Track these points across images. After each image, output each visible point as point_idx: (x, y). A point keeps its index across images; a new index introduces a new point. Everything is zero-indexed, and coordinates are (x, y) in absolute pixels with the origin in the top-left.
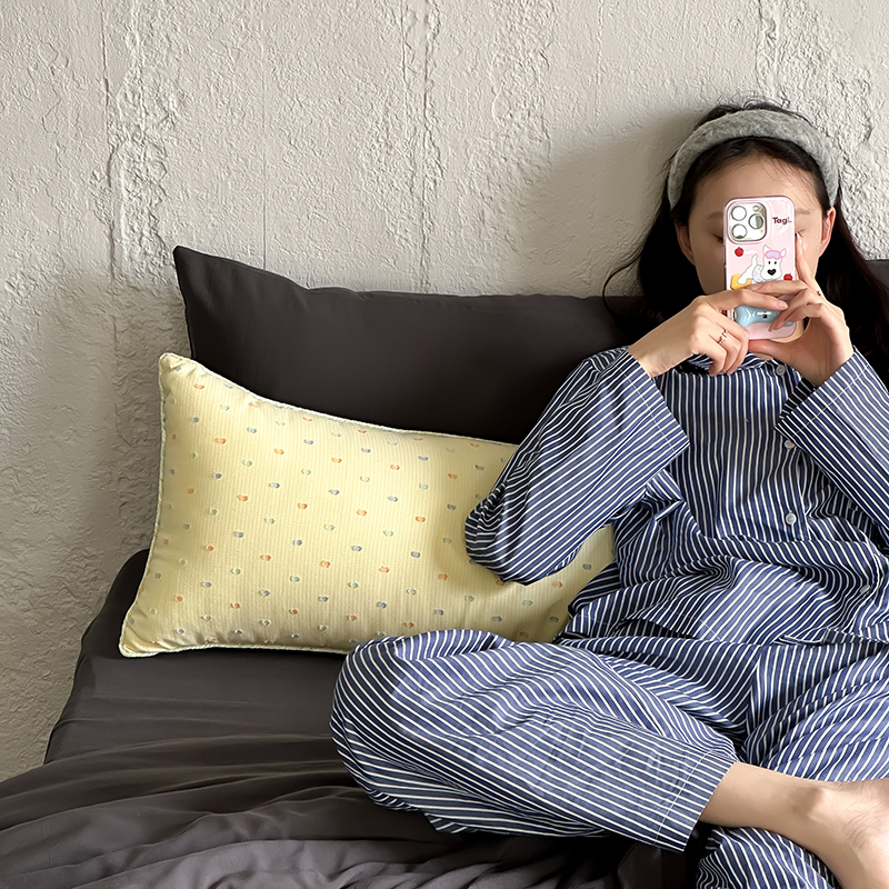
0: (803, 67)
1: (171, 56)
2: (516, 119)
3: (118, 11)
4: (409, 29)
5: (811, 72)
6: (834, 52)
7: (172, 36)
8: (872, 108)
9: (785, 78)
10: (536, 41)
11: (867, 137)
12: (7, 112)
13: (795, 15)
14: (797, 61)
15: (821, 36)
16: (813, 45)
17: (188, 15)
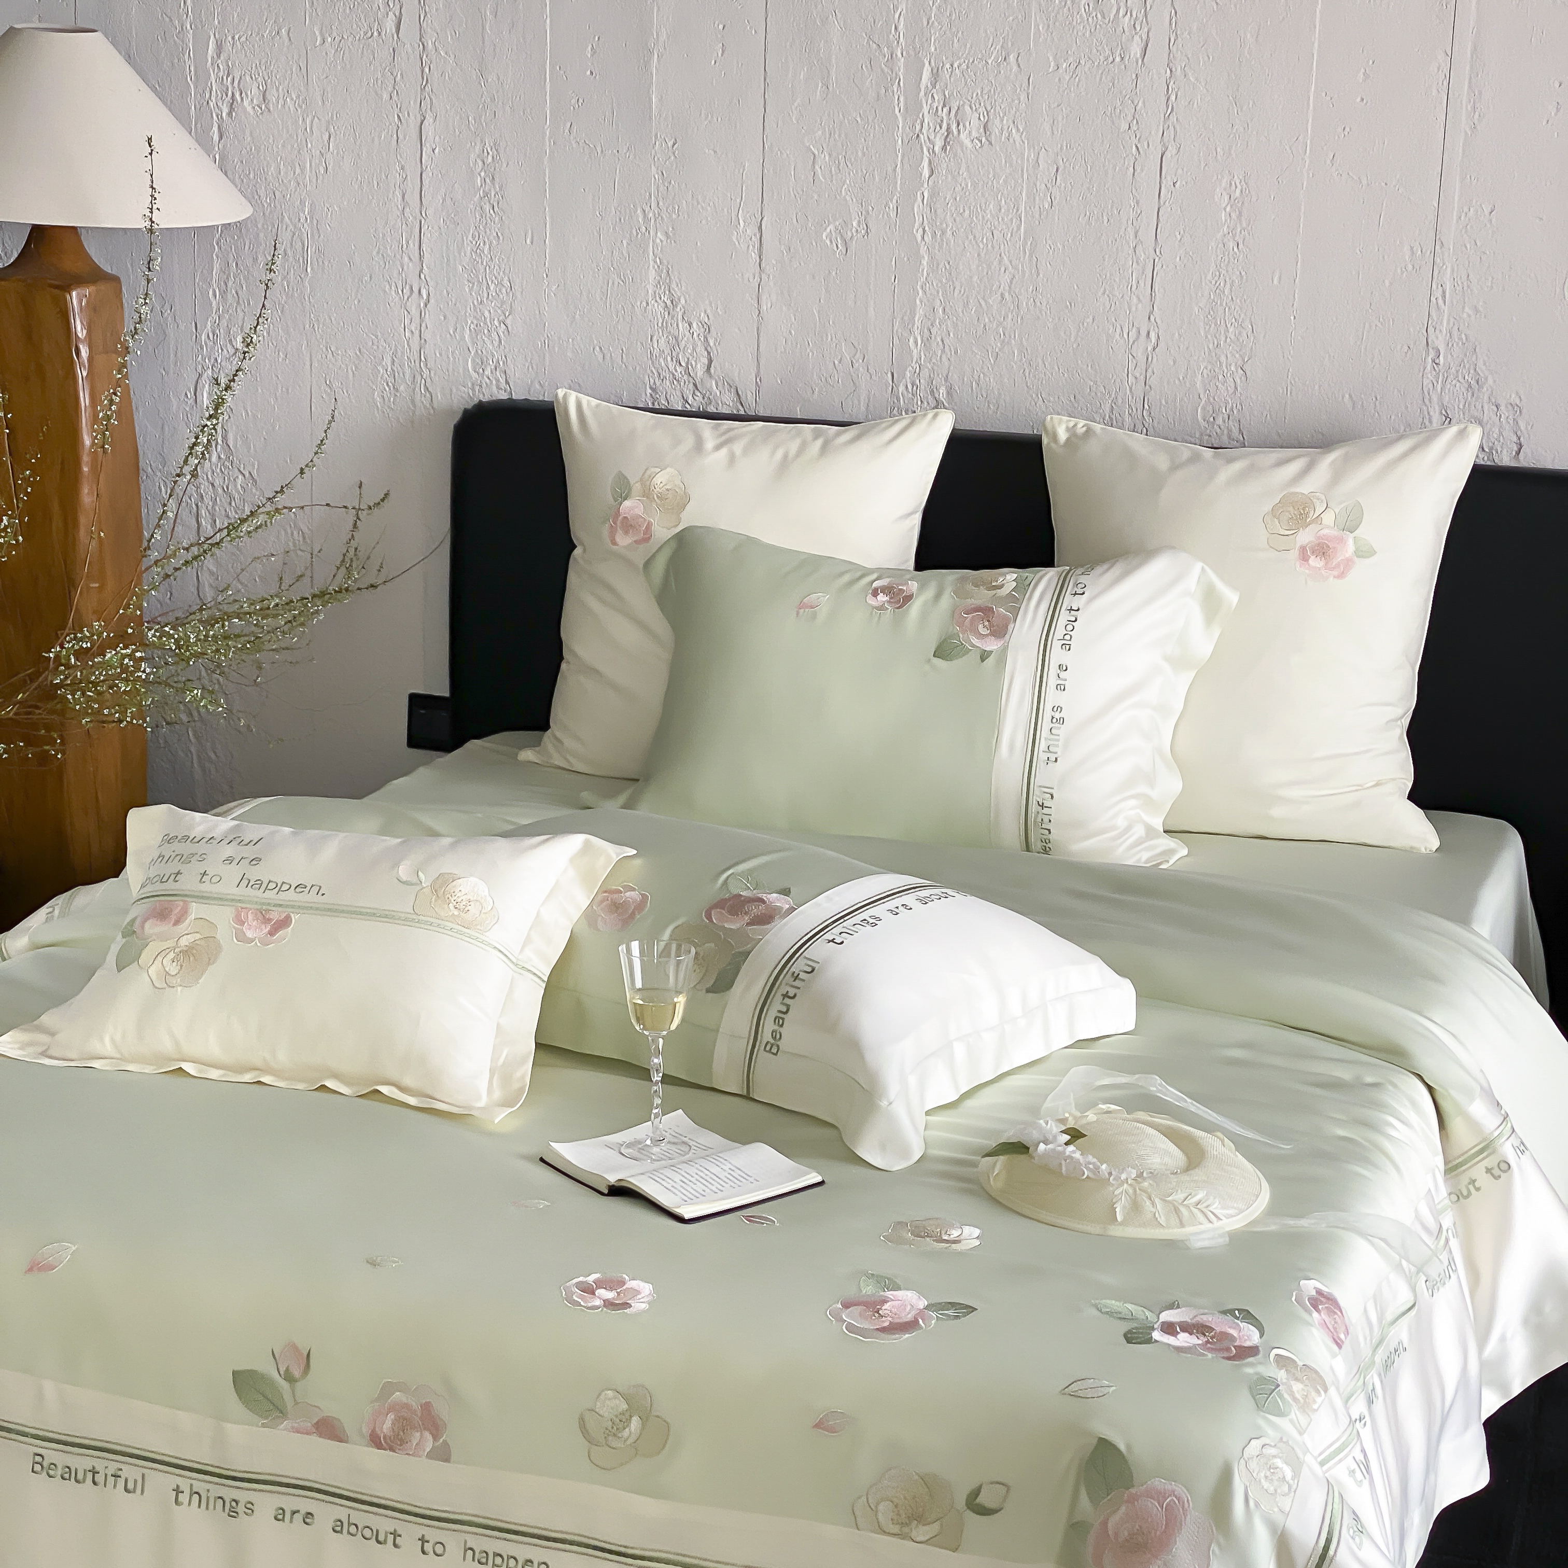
0: (1463, 390)
1: (944, 356)
2: (1217, 422)
3: (906, 318)
4: (1134, 342)
5: (1470, 394)
6: (1490, 381)
7: (946, 341)
8: (1522, 428)
9: (1447, 398)
10: (1237, 356)
11: (1518, 453)
12: (815, 396)
13: (1457, 344)
14: (1458, 385)
15: (1480, 364)
16: (1472, 371)
17: (959, 324)
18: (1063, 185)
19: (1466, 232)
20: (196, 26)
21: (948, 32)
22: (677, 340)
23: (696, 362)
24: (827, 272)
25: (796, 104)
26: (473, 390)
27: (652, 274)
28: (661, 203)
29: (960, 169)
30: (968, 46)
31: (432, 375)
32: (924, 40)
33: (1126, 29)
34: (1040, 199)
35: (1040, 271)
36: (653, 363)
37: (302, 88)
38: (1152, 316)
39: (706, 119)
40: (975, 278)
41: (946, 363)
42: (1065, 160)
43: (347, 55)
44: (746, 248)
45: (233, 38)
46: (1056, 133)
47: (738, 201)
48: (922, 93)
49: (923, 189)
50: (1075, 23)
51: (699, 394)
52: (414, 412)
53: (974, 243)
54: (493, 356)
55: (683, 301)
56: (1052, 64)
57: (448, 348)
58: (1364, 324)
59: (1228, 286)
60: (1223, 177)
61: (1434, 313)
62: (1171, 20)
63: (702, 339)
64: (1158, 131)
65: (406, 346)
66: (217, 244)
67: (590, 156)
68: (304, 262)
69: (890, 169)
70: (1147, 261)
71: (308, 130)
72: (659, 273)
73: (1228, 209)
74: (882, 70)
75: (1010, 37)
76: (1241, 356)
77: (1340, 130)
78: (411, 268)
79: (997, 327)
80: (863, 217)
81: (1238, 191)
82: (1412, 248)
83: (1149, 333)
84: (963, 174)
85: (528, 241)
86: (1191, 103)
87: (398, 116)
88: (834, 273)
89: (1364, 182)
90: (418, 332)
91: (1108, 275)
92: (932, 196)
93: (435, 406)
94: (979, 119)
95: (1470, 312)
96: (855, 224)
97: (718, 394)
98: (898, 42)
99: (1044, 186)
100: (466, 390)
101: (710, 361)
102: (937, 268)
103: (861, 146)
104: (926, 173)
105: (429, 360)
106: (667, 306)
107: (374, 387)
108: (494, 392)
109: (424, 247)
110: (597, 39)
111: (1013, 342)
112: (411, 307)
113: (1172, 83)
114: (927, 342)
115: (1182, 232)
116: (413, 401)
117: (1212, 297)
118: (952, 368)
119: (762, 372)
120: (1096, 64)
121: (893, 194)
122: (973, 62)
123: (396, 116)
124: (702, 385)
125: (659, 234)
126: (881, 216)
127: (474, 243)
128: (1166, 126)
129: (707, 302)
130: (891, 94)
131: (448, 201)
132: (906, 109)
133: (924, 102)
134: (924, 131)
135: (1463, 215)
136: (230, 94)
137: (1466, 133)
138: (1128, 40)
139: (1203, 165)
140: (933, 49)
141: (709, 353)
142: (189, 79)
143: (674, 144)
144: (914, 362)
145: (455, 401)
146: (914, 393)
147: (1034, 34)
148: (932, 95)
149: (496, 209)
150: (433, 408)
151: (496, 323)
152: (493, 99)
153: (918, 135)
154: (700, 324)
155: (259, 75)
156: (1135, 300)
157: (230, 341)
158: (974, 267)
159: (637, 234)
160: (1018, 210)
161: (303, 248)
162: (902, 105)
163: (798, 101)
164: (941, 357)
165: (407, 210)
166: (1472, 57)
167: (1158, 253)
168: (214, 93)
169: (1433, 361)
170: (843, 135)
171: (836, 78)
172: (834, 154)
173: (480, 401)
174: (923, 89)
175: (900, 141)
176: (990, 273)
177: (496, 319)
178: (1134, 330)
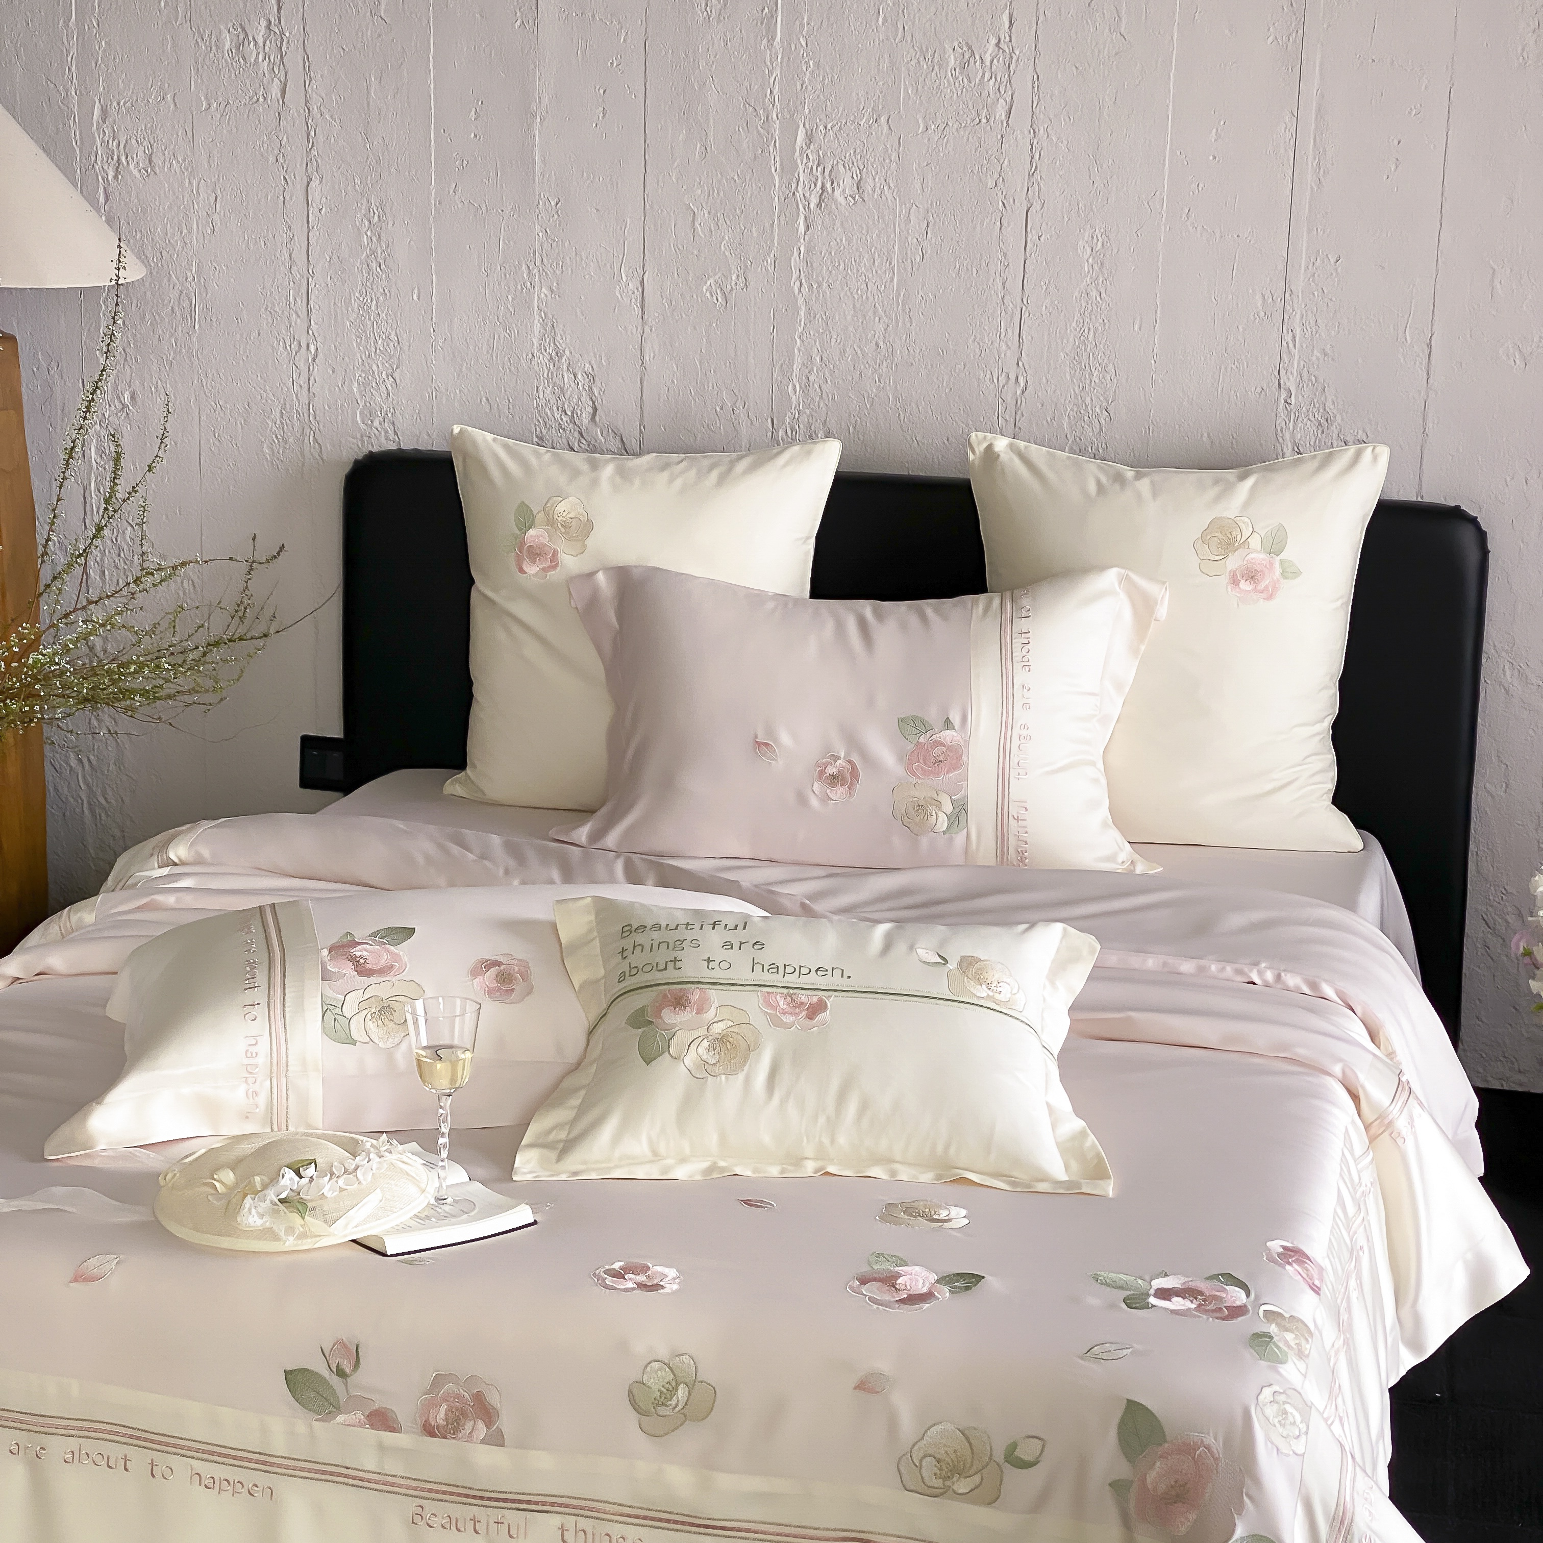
18: (933, 240)
19: (1313, 281)
20: (80, 92)
21: (822, 96)
22: (562, 389)
23: (581, 411)
24: (708, 323)
25: (676, 165)
26: (363, 442)
27: (537, 327)
28: (545, 260)
29: (834, 224)
30: (841, 109)
31: (321, 427)
32: (799, 103)
33: (991, 93)
34: (911, 253)
35: (913, 320)
36: (539, 411)
37: (189, 153)
38: (1021, 364)
39: (589, 178)
40: (851, 328)
41: (824, 409)
42: (935, 216)
43: (233, 117)
44: (629, 301)
45: (119, 104)
46: (926, 190)
47: (621, 257)
48: (797, 153)
49: (799, 244)
50: (942, 87)
51: (584, 442)
52: (303, 464)
53: (848, 293)
54: (381, 408)
55: (567, 353)
56: (922, 126)
57: (337, 401)
58: (1220, 368)
59: (1092, 333)
60: (1084, 230)
61: (1285, 358)
62: (1033, 83)
63: (587, 389)
64: (1022, 189)
65: (295, 399)
66: (104, 304)
67: (475, 216)
68: (191, 319)
69: (767, 225)
70: (1015, 310)
71: (194, 192)
72: (544, 325)
73: (1090, 260)
74: (758, 132)
75: (881, 100)
76: (1105, 399)
77: (1194, 186)
78: (300, 324)
79: (873, 374)
80: (742, 271)
81: (1099, 244)
82: (1263, 296)
83: (1017, 377)
84: (837, 229)
85: (415, 297)
86: (1054, 161)
87: (285, 178)
88: (714, 325)
89: (1218, 235)
90: (306, 386)
91: (978, 323)
92: (808, 251)
93: (325, 456)
94: (852, 177)
95: (1319, 355)
96: (734, 277)
97: (603, 441)
98: (773, 106)
99: (915, 240)
100: (355, 441)
101: (595, 410)
102: (815, 318)
103: (739, 204)
104: (802, 229)
105: (318, 413)
106: (551, 358)
107: (263, 440)
108: (383, 443)
109: (311, 303)
110: (480, 103)
111: (888, 388)
112: (299, 361)
113: (1035, 143)
114: (806, 388)
115: (1047, 282)
116: (302, 453)
117: (1077, 344)
118: (829, 413)
119: (645, 419)
120: (963, 125)
121: (770, 249)
122: (846, 123)
123: (282, 178)
124: (588, 433)
125: (543, 289)
126: (759, 269)
127: (361, 299)
128: (1031, 184)
129: (592, 354)
130: (767, 154)
131: (335, 259)
132: (782, 170)
133: (799, 161)
134: (800, 189)
135: (1311, 265)
136: (116, 157)
137: (1312, 188)
138: (993, 103)
139: (1066, 219)
140: (807, 111)
141: (594, 403)
142: (74, 143)
143: (557, 204)
144: (793, 407)
145: (344, 454)
146: (794, 437)
147: (903, 99)
148: (807, 155)
149: (383, 266)
150: (322, 458)
151: (384, 376)
152: (378, 162)
153: (794, 193)
154: (584, 374)
155: (145, 139)
156: (1004, 347)
157: (118, 397)
158: (849, 318)
159: (522, 289)
160: (890, 263)
161: (191, 306)
162: (778, 164)
163: (678, 161)
164: (819, 403)
165: (294, 268)
166: (1317, 116)
167: (1025, 302)
168: (99, 157)
169: (1286, 401)
170: (722, 194)
171: (714, 139)
172: (713, 212)
173: (370, 452)
174: (798, 151)
175: (776, 199)
176: (865, 322)
177: (384, 373)
178: (1004, 375)
